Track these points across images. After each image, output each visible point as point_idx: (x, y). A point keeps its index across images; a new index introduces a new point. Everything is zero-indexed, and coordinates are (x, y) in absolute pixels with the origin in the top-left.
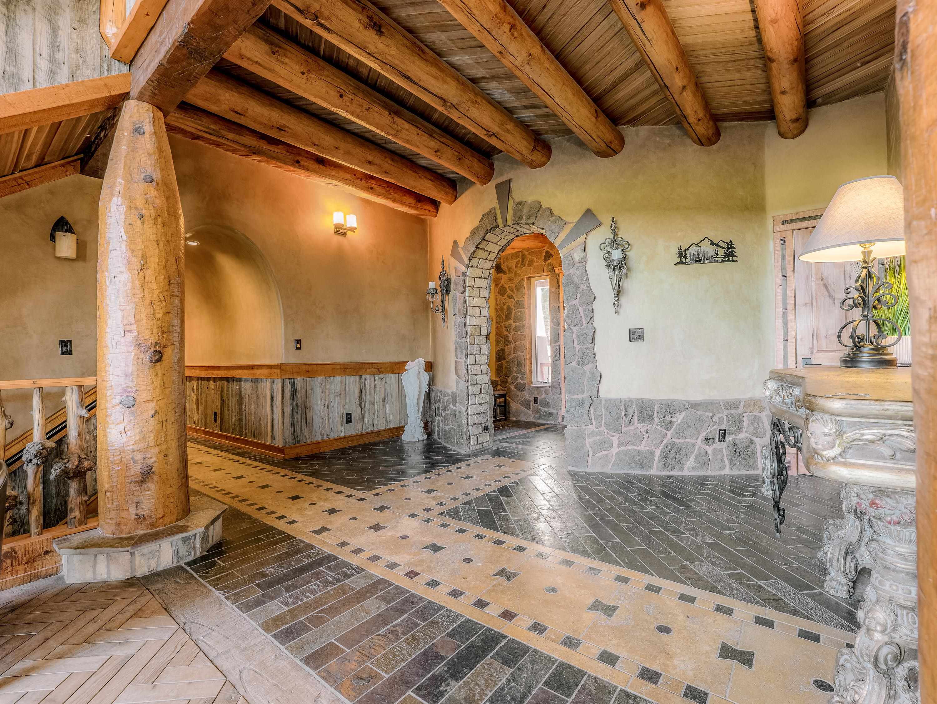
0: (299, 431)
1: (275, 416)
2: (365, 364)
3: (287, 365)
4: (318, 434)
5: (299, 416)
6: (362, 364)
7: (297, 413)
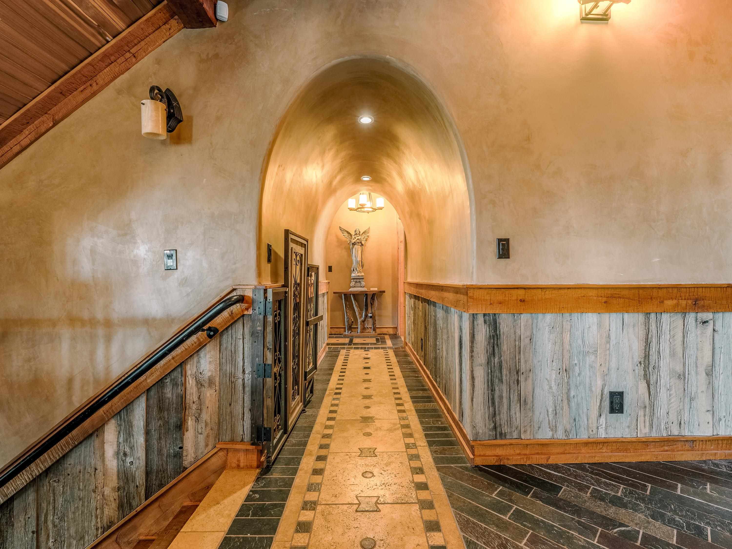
0: (504, 416)
1: (464, 375)
2: (659, 288)
3: (480, 288)
4: (545, 425)
5: (504, 388)
6: (652, 288)
7: (501, 381)
